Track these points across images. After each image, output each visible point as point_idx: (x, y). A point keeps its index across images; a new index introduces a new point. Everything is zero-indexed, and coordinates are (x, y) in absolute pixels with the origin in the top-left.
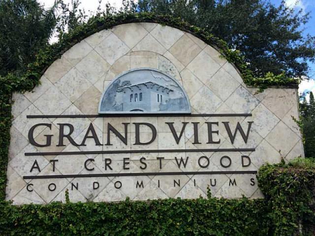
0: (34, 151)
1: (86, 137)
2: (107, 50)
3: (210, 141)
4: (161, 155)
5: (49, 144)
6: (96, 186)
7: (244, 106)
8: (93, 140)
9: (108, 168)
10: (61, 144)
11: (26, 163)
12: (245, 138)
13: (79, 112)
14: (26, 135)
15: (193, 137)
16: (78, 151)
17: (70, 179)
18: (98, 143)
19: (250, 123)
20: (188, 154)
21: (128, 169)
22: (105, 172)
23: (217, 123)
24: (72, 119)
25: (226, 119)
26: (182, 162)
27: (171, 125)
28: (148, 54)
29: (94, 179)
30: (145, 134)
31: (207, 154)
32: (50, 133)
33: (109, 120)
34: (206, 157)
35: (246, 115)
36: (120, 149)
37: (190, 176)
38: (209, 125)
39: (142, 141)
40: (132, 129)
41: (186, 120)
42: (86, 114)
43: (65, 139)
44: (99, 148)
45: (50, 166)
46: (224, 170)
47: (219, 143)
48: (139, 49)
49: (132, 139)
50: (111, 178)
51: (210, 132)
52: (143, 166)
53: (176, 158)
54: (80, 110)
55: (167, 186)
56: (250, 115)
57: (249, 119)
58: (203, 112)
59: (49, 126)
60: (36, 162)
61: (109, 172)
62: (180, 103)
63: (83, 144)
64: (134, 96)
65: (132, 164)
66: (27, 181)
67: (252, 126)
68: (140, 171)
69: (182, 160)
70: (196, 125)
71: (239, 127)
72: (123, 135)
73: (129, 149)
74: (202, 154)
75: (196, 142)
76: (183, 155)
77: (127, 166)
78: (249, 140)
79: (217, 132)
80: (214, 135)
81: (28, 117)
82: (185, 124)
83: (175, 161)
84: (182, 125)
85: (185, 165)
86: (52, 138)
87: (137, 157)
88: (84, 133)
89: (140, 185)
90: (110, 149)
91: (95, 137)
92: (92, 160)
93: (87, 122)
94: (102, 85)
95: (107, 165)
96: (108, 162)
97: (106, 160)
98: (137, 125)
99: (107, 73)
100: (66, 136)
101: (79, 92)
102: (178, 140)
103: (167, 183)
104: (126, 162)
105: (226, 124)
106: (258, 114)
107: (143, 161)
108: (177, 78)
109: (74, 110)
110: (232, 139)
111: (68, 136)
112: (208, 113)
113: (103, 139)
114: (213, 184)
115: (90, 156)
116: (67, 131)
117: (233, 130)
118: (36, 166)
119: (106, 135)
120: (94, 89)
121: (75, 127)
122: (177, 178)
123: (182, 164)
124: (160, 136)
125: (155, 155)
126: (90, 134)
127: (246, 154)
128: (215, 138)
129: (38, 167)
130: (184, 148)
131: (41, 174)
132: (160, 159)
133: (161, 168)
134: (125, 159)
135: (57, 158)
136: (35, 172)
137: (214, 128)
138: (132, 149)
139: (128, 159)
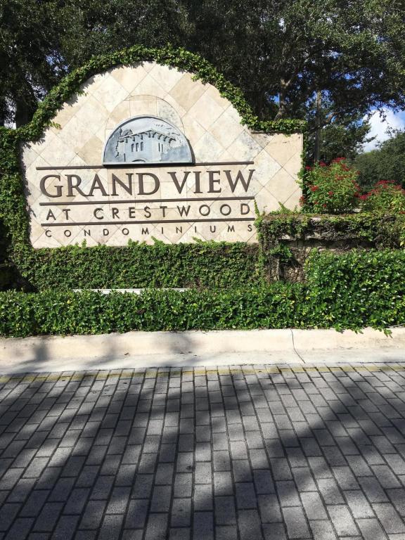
0: (48, 201)
1: (93, 188)
2: (106, 95)
3: (211, 190)
4: (164, 204)
5: (60, 195)
6: (106, 232)
7: (246, 153)
8: (99, 190)
9: (115, 216)
10: (71, 195)
11: (42, 212)
12: (246, 187)
13: (83, 163)
14: (38, 186)
15: (195, 187)
16: (87, 200)
17: (82, 226)
18: (104, 194)
19: (252, 171)
20: (189, 203)
21: (134, 217)
22: (113, 220)
23: (219, 172)
24: (78, 171)
25: (227, 168)
26: (184, 211)
27: (173, 174)
28: (148, 98)
29: (104, 227)
30: (149, 184)
31: (208, 203)
32: (60, 184)
33: (113, 171)
34: (206, 206)
35: (247, 163)
36: (124, 199)
37: (191, 223)
38: (211, 173)
39: (145, 191)
40: (135, 179)
41: (188, 169)
42: (91, 165)
43: (74, 190)
44: (105, 199)
45: (63, 214)
46: (224, 217)
47: (219, 191)
48: (138, 93)
49: (136, 189)
50: (118, 225)
51: (212, 181)
52: (148, 215)
53: (178, 207)
54: (85, 161)
55: (170, 232)
56: (252, 163)
57: (250, 167)
58: (205, 161)
59: (59, 177)
60: (50, 212)
61: (116, 220)
62: (181, 152)
63: (91, 194)
64: (135, 145)
65: (137, 213)
66: (45, 228)
67: (254, 174)
68: (145, 219)
69: (184, 208)
70: (197, 174)
71: (240, 176)
72: (128, 185)
73: (133, 199)
74: (202, 203)
75: (198, 191)
76: (185, 204)
77: (133, 215)
78: (249, 189)
79: (218, 181)
80: (215, 184)
81: (38, 169)
82: (187, 174)
83: (177, 210)
84: (184, 175)
85: (187, 214)
86: (62, 189)
87: (143, 206)
88: (91, 184)
89: (145, 232)
90: (115, 198)
91: (101, 187)
92: (99, 209)
93: (92, 173)
94: (104, 135)
95: (114, 214)
96: (115, 211)
97: (114, 209)
98: (141, 176)
99: (107, 121)
100: (75, 187)
101: (81, 142)
102: (180, 190)
103: (169, 229)
104: (131, 211)
105: (228, 173)
106: (260, 161)
107: (147, 210)
108: (179, 125)
109: (79, 162)
110: (233, 187)
111: (77, 187)
112: (210, 162)
113: (109, 190)
114: (213, 230)
115: (98, 206)
116: (74, 182)
117: (234, 178)
118: (50, 215)
119: (111, 186)
120: (96, 139)
121: (82, 178)
122: (179, 225)
123: (184, 213)
124: (163, 186)
125: (158, 205)
126: (97, 185)
127: (246, 202)
128: (216, 186)
129: (53, 216)
130: (185, 197)
131: (55, 222)
132: (164, 208)
133: (164, 216)
134: (130, 208)
135: (68, 207)
136: (51, 220)
137: (216, 177)
138: (136, 199)
139: (133, 208)
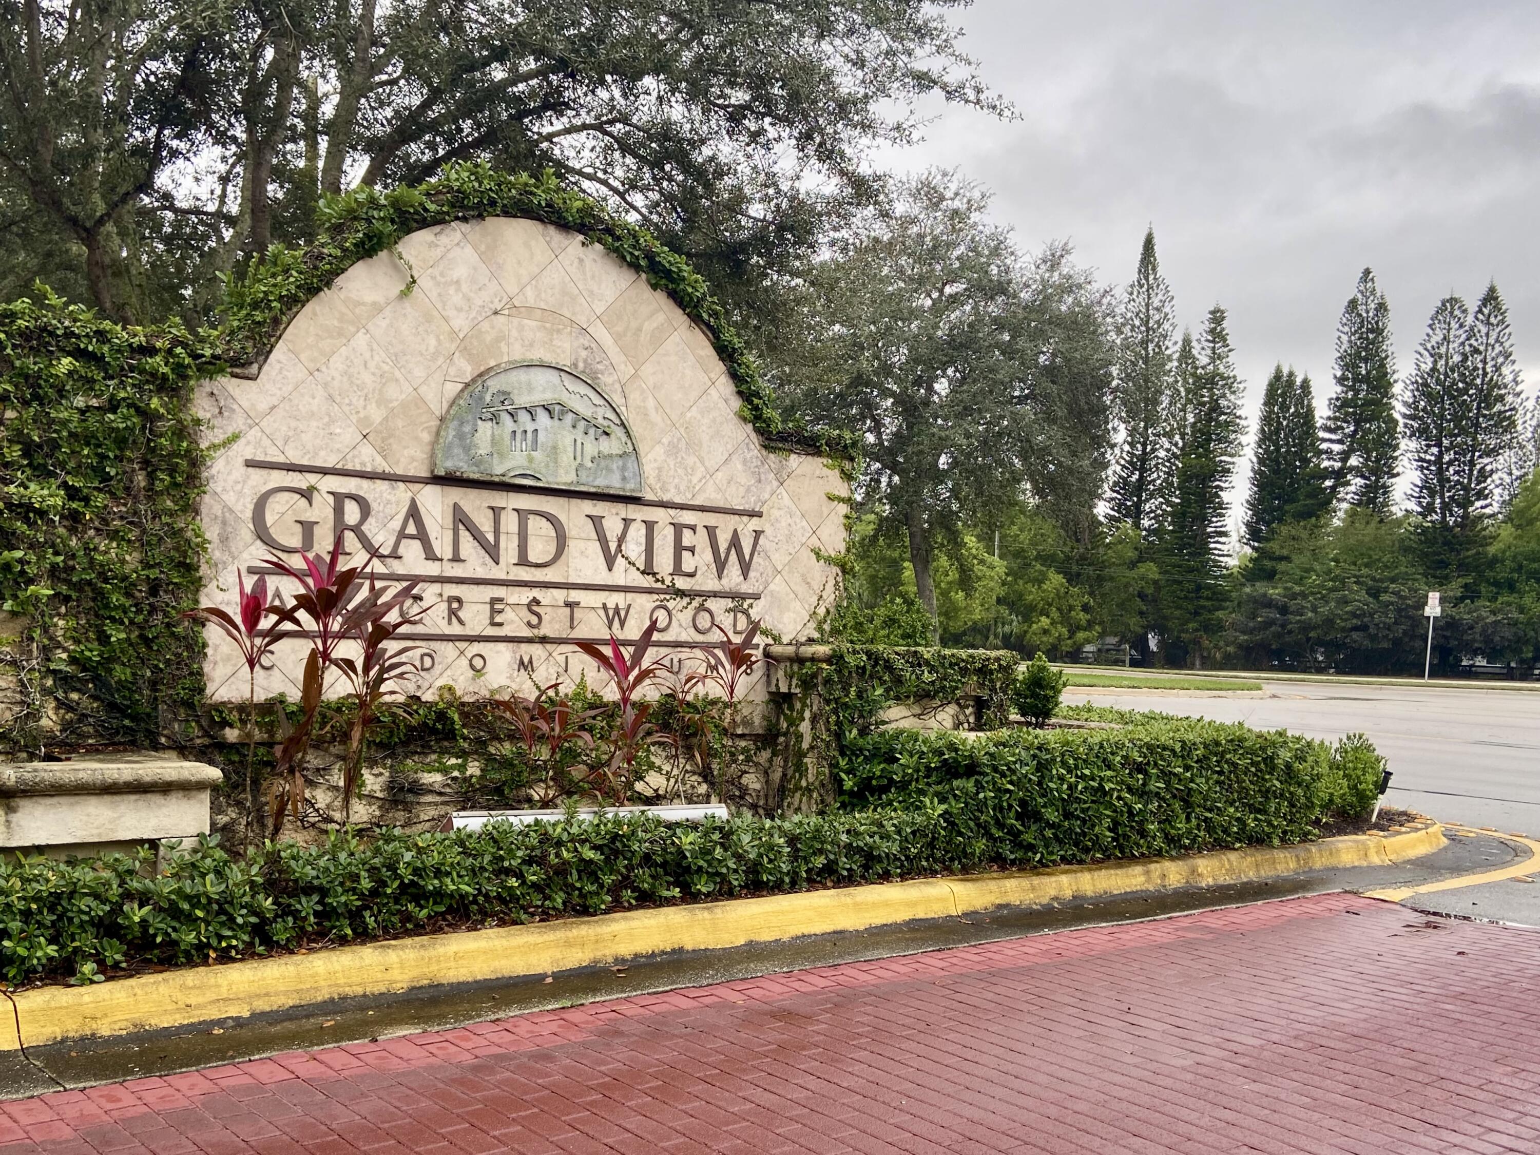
1: (402, 535)
2: (452, 291)
3: (678, 570)
4: (573, 596)
5: (307, 546)
6: (428, 663)
7: (749, 489)
8: (417, 544)
9: (454, 619)
10: (338, 548)
12: (745, 568)
13: (381, 465)
14: (247, 515)
15: (643, 557)
16: (383, 570)
18: (431, 556)
19: (758, 534)
20: (629, 597)
21: (501, 624)
22: (448, 630)
23: (693, 528)
24: (365, 483)
25: (711, 519)
26: (616, 616)
28: (552, 320)
29: (423, 647)
30: (541, 540)
31: (668, 601)
32: (310, 515)
33: (456, 495)
34: (665, 608)
35: (752, 514)
36: (481, 573)
38: (678, 528)
39: (532, 558)
40: (510, 523)
41: (633, 511)
42: (400, 471)
43: (349, 536)
44: (433, 569)
46: (700, 638)
47: (692, 575)
48: (531, 302)
49: (509, 549)
50: (462, 645)
51: (679, 548)
52: (535, 620)
53: (605, 607)
54: (384, 458)
56: (759, 515)
57: (755, 524)
58: (666, 498)
59: (307, 494)
61: (456, 629)
62: (624, 468)
63: (394, 554)
64: (519, 436)
65: (508, 615)
67: (762, 539)
68: (526, 633)
69: (617, 611)
70: (650, 526)
71: (735, 542)
72: (491, 538)
73: (503, 576)
74: (656, 600)
75: (649, 569)
76: (620, 600)
77: (498, 619)
78: (752, 574)
79: (692, 550)
80: (686, 555)
81: (251, 464)
82: (627, 522)
83: (602, 613)
84: (621, 525)
85: (622, 624)
86: (317, 530)
87: (524, 596)
88: (397, 524)
89: (526, 666)
90: (457, 571)
91: (422, 536)
92: (416, 598)
93: (403, 493)
94: (439, 393)
95: (452, 613)
96: (455, 605)
97: (451, 600)
98: (524, 516)
99: (450, 358)
100: (351, 529)
101: (379, 404)
102: (611, 562)
103: (583, 663)
105: (711, 531)
106: (775, 513)
107: (535, 608)
108: (618, 399)
109: (368, 459)
110: (721, 566)
111: (356, 530)
112: (678, 500)
113: (442, 546)
114: (676, 668)
116: (352, 513)
117: (723, 546)
118: (277, 603)
119: (450, 534)
120: (421, 401)
121: (374, 506)
123: (617, 620)
124: (573, 546)
125: (560, 596)
126: (411, 529)
127: (743, 605)
128: (688, 562)
130: (622, 583)
132: (570, 605)
133: (572, 628)
134: (494, 601)
137: (688, 538)
138: (511, 577)
139: (500, 600)
